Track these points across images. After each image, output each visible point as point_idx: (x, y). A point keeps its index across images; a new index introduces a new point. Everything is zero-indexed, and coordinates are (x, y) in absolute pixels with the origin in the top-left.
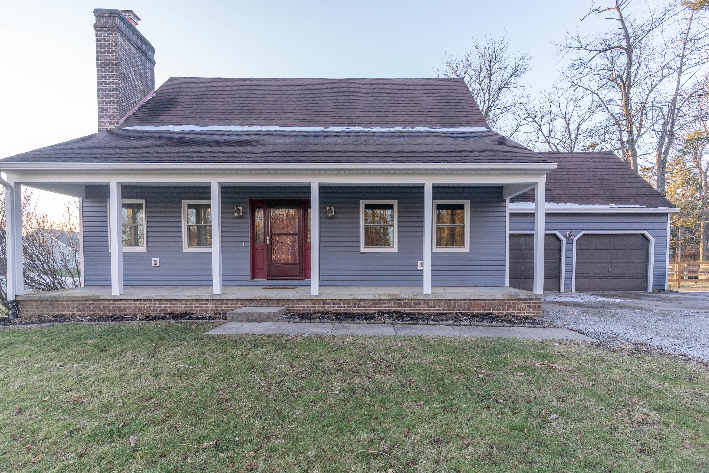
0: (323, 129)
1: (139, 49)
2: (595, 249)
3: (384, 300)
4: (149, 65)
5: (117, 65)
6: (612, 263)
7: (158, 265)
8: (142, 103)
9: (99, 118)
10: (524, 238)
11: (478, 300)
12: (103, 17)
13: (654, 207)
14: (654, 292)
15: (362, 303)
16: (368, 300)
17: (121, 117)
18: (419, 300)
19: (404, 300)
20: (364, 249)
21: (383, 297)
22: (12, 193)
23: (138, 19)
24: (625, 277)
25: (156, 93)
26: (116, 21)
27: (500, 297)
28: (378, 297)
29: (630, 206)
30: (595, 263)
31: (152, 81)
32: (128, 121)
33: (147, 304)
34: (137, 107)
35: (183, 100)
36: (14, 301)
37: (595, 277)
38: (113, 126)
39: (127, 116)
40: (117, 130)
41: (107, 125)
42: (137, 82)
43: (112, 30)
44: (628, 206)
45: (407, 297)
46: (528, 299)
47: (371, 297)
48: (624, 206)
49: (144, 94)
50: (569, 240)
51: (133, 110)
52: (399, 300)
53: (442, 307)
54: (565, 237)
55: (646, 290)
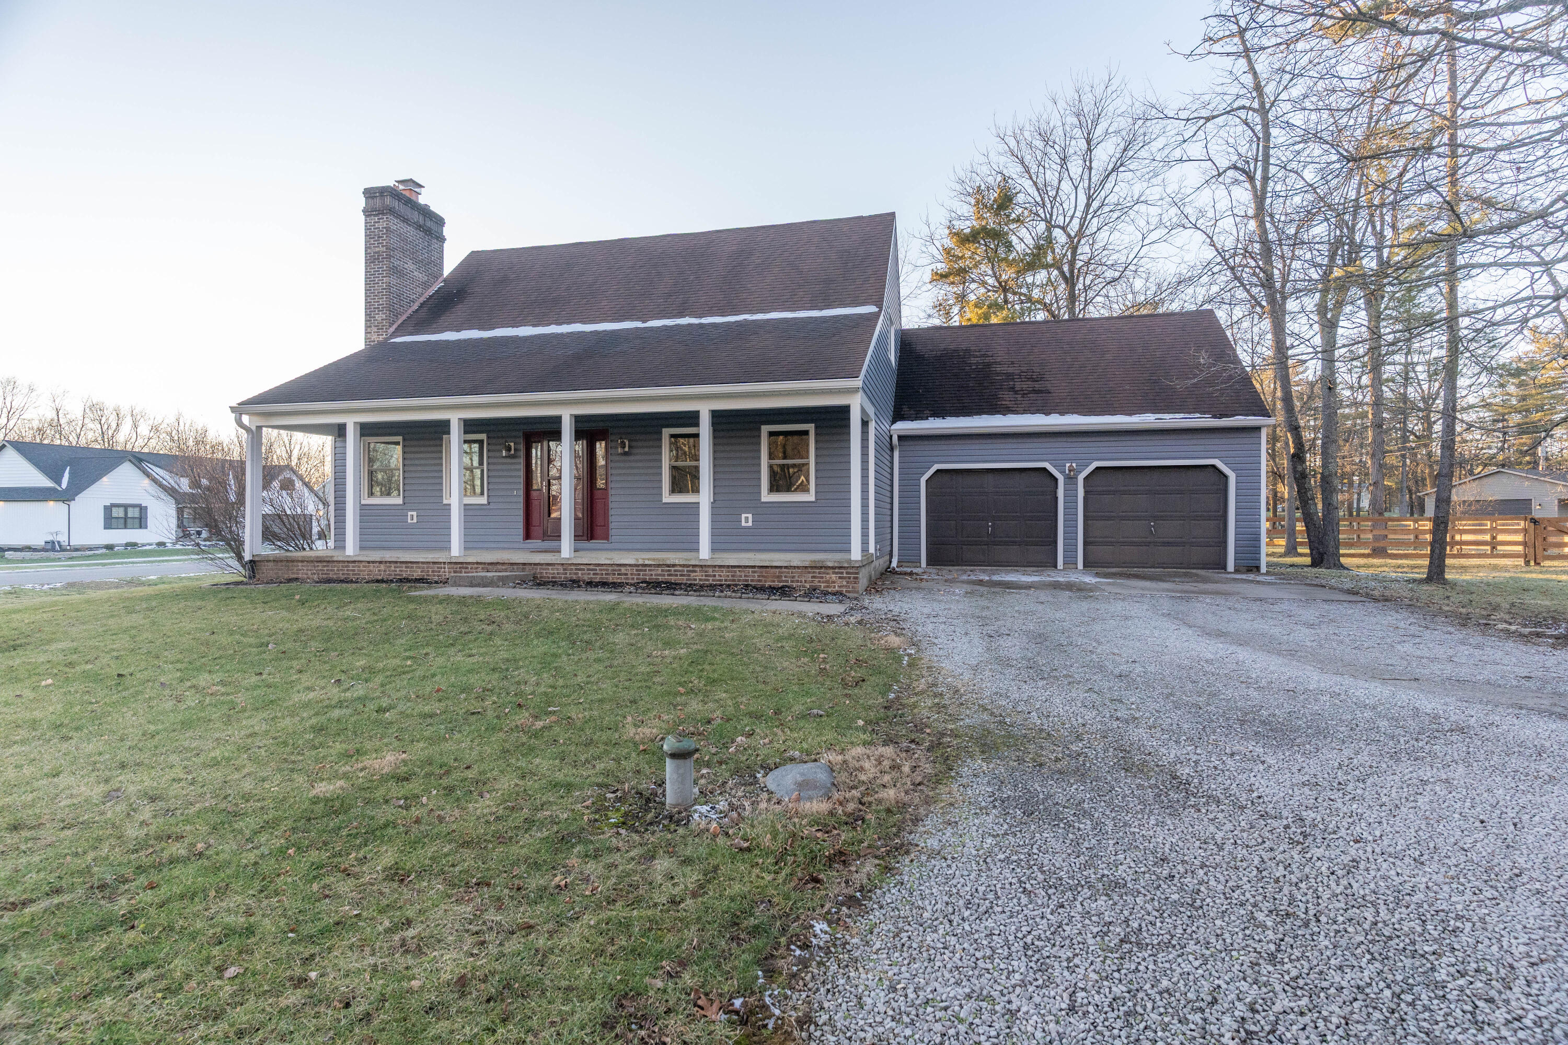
0: (639, 324)
1: (419, 227)
2: (1125, 493)
3: (650, 565)
4: (435, 244)
5: (389, 257)
6: (1155, 518)
7: (415, 521)
8: (422, 299)
9: (367, 327)
10: (990, 477)
11: (772, 567)
12: (373, 198)
13: (1227, 416)
14: (1237, 571)
15: (623, 570)
16: (630, 565)
17: (391, 325)
18: (694, 566)
19: (674, 566)
20: (668, 498)
21: (647, 562)
22: (253, 438)
23: (421, 186)
24: (1183, 544)
25: (445, 281)
26: (388, 201)
27: (800, 564)
28: (641, 562)
29: (1182, 415)
30: (1123, 518)
31: (441, 266)
32: (400, 331)
33: (382, 567)
34: (415, 307)
35: (477, 289)
36: (251, 561)
37: (1124, 544)
38: (381, 338)
39: (400, 322)
40: (383, 344)
41: (374, 337)
42: (416, 273)
43: (383, 214)
44: (1177, 416)
45: (677, 562)
46: (840, 568)
47: (632, 562)
48: (1171, 416)
49: (426, 285)
50: (1071, 479)
51: (410, 311)
52: (668, 566)
53: (723, 576)
54: (1062, 472)
55: (1224, 567)
